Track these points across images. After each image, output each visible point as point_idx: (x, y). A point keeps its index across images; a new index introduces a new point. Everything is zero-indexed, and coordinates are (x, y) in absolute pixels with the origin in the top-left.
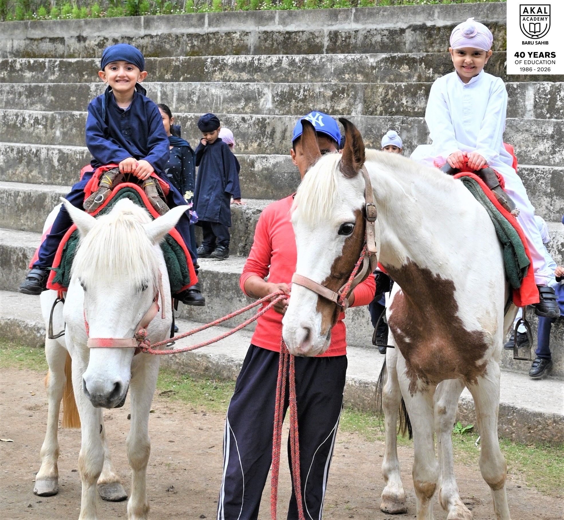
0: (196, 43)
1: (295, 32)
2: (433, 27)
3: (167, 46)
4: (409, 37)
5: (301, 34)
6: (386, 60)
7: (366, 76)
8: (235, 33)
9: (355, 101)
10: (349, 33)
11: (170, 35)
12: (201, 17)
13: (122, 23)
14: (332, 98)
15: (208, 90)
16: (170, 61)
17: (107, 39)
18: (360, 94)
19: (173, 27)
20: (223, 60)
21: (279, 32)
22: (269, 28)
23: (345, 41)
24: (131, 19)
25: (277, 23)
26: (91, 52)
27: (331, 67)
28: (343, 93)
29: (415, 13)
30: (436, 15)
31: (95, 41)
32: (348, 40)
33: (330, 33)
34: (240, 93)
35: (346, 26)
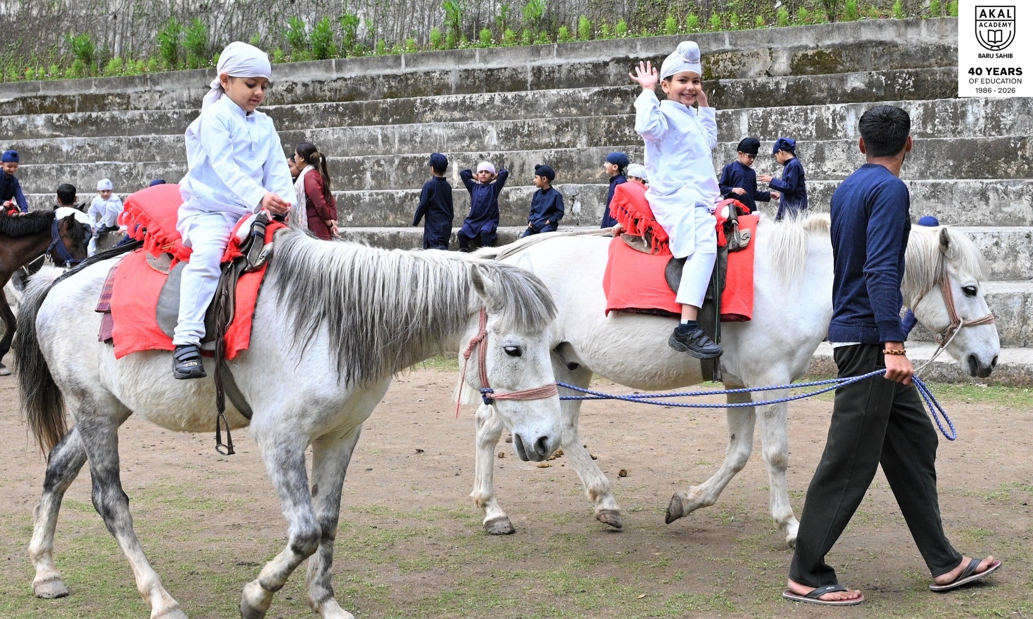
0: (393, 84)
1: (498, 69)
3: (363, 89)
4: (612, 69)
5: (503, 70)
6: (599, 93)
7: (580, 108)
8: (435, 72)
9: (579, 134)
10: (553, 68)
11: (365, 77)
12: (397, 58)
13: (312, 67)
14: (557, 132)
15: (430, 130)
16: (377, 104)
17: (296, 84)
18: (584, 127)
19: (367, 69)
20: (433, 100)
21: (481, 70)
22: (469, 66)
23: (549, 75)
24: (322, 62)
25: (478, 61)
26: (279, 97)
27: (544, 103)
28: (567, 127)
29: (617, 46)
30: (638, 47)
31: (283, 86)
32: (552, 75)
33: (533, 68)
34: (464, 132)
35: (549, 61)
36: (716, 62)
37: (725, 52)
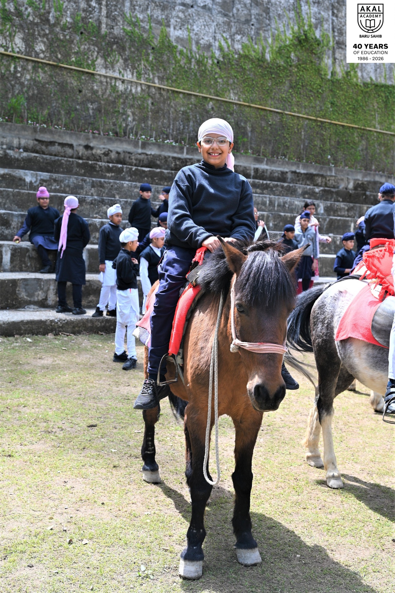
0: (178, 163)
2: (299, 173)
10: (264, 170)
11: (160, 155)
17: (111, 151)
19: (163, 151)
23: (261, 173)
26: (98, 158)
30: (300, 167)
31: (101, 151)
32: (263, 173)
33: (255, 169)
35: (263, 166)
36: (329, 180)
37: (332, 176)
